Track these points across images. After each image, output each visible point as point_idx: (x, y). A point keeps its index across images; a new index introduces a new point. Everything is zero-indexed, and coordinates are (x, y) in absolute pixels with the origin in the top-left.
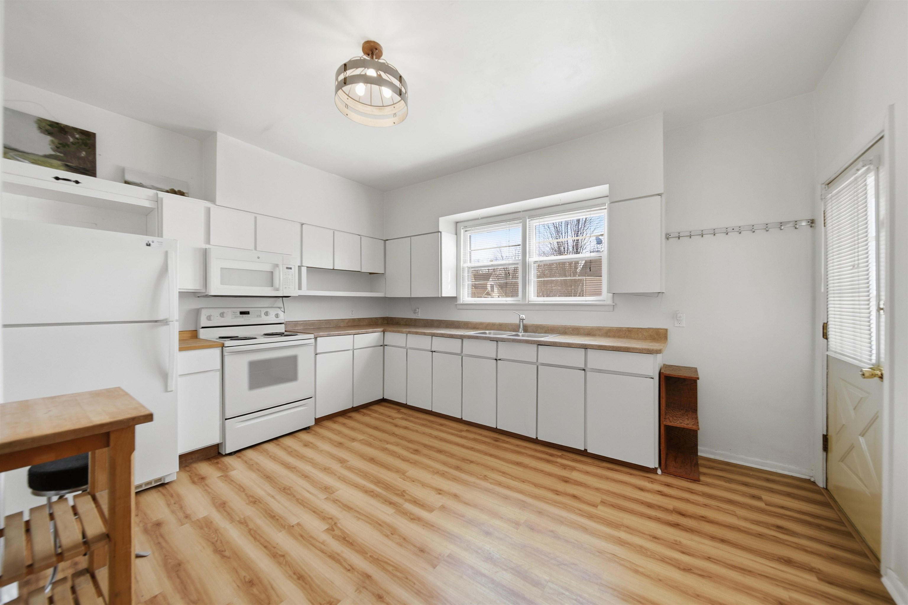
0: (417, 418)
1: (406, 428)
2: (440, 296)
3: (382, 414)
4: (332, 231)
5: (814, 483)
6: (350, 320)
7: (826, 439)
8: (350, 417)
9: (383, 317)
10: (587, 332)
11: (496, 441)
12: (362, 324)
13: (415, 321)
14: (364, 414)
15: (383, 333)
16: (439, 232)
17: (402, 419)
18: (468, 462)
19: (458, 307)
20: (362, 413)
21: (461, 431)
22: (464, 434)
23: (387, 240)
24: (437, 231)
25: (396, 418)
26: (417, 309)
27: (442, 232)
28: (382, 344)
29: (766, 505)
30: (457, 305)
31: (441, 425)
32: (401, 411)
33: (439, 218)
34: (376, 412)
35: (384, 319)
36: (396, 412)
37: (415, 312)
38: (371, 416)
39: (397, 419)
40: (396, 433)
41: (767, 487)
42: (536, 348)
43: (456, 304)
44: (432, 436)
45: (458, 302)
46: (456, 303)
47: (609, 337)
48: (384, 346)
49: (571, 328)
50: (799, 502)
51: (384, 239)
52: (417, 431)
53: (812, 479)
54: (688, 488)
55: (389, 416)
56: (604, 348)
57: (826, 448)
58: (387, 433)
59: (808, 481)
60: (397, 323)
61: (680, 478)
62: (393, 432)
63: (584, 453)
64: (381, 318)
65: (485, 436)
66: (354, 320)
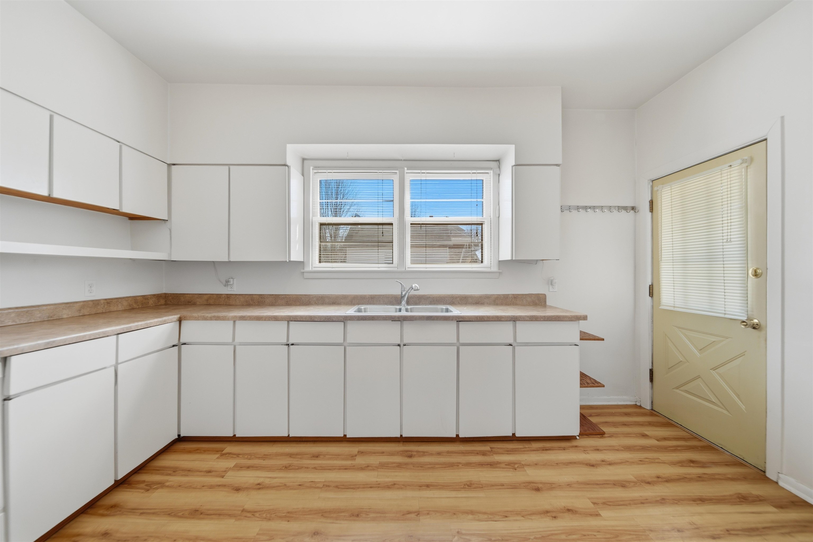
0: (265, 457)
1: (260, 487)
2: (288, 261)
3: (189, 471)
4: (48, 114)
5: (640, 407)
6: (85, 304)
7: (651, 371)
8: (114, 506)
9: (158, 295)
10: (475, 301)
11: (410, 456)
12: (115, 309)
13: (228, 297)
14: (150, 487)
15: (178, 322)
16: (285, 165)
17: (239, 467)
18: (413, 516)
19: (306, 275)
20: (142, 485)
21: (353, 457)
22: (360, 461)
23: (174, 165)
24: (283, 163)
25: (226, 471)
26: (231, 280)
27: (290, 166)
28: (176, 342)
29: (658, 440)
30: (305, 274)
31: (316, 456)
32: (225, 452)
33: (286, 145)
34: (175, 471)
35: (158, 297)
36: (218, 458)
37: (227, 283)
38: (167, 484)
39: (230, 473)
40: (248, 506)
41: (635, 422)
42: (456, 326)
43: (304, 272)
44: (318, 485)
45: (306, 269)
46: (302, 271)
47: (497, 304)
48: (179, 345)
49: (459, 297)
50: (661, 428)
51: (168, 163)
52: (285, 487)
53: (638, 404)
54: (610, 446)
55: (210, 472)
56: (536, 319)
57: (651, 380)
58: (230, 516)
59: (636, 406)
60: (189, 302)
61: (592, 436)
62: (242, 509)
63: (513, 439)
64: (154, 295)
65: (392, 454)
66: (96, 303)
